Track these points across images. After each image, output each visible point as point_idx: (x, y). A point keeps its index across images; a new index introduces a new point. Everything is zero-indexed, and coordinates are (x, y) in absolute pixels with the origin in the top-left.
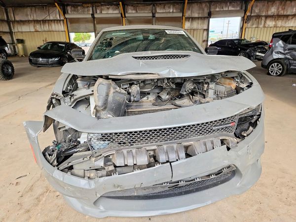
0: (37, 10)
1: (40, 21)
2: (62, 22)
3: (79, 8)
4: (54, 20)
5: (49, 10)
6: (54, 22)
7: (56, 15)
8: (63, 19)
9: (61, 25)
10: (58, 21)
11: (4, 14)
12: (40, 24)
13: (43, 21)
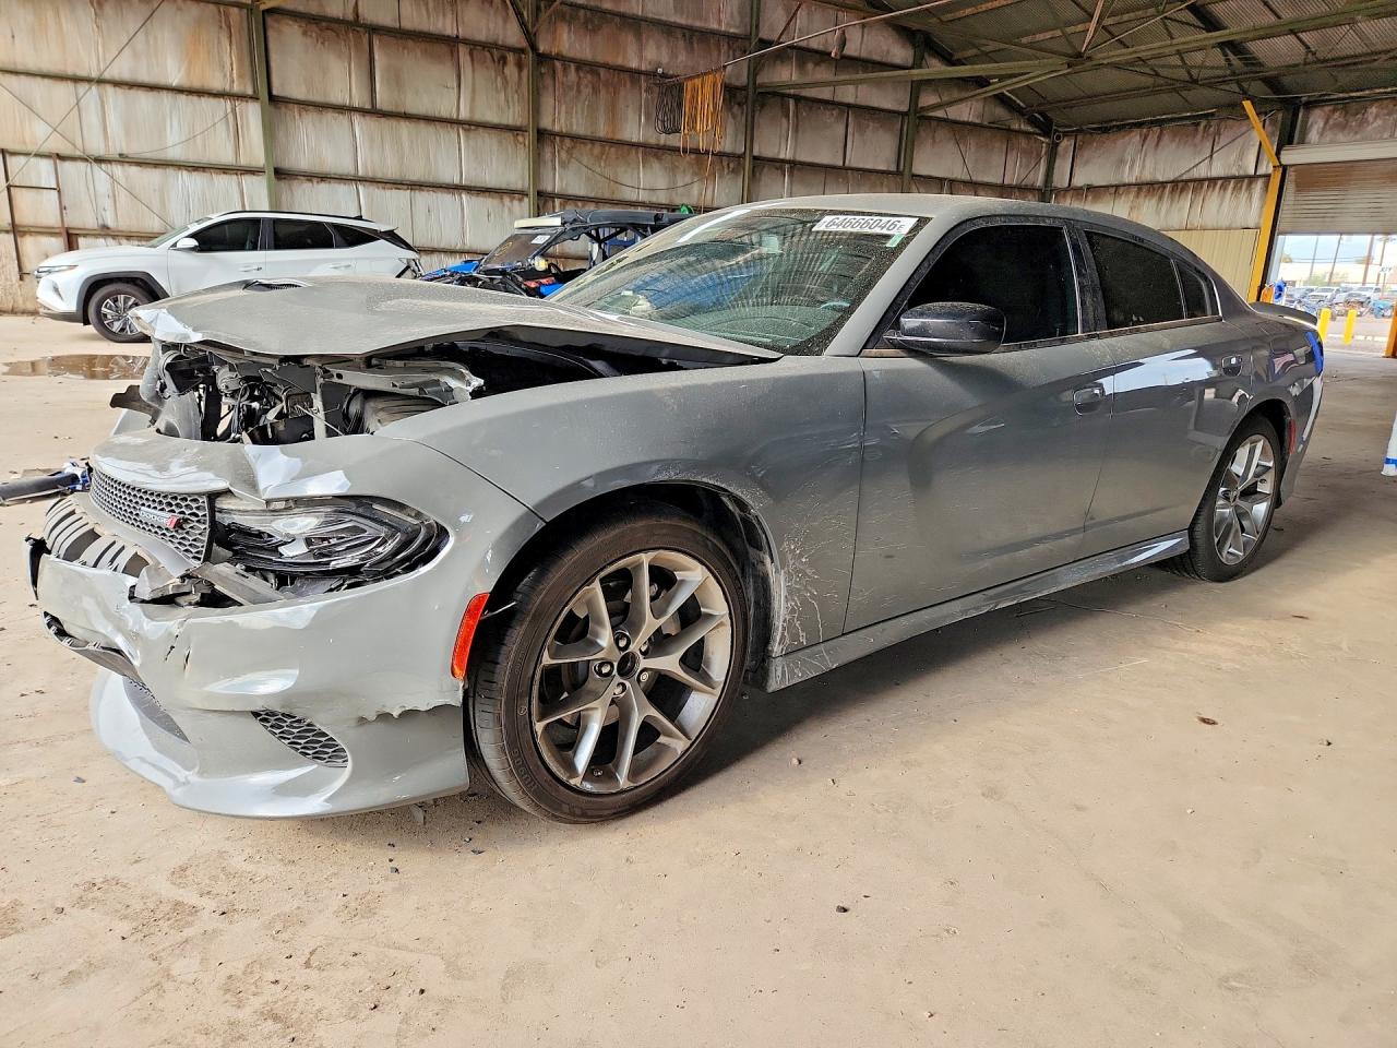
0: (1166, 138)
1: (1163, 184)
2: (1259, 184)
3: (1373, 110)
4: (1226, 179)
5: (1218, 133)
6: (1224, 188)
7: (1241, 156)
8: (1271, 170)
9: (1250, 197)
10: (1243, 181)
11: (1038, 163)
12: (1160, 198)
13: (1175, 182)
